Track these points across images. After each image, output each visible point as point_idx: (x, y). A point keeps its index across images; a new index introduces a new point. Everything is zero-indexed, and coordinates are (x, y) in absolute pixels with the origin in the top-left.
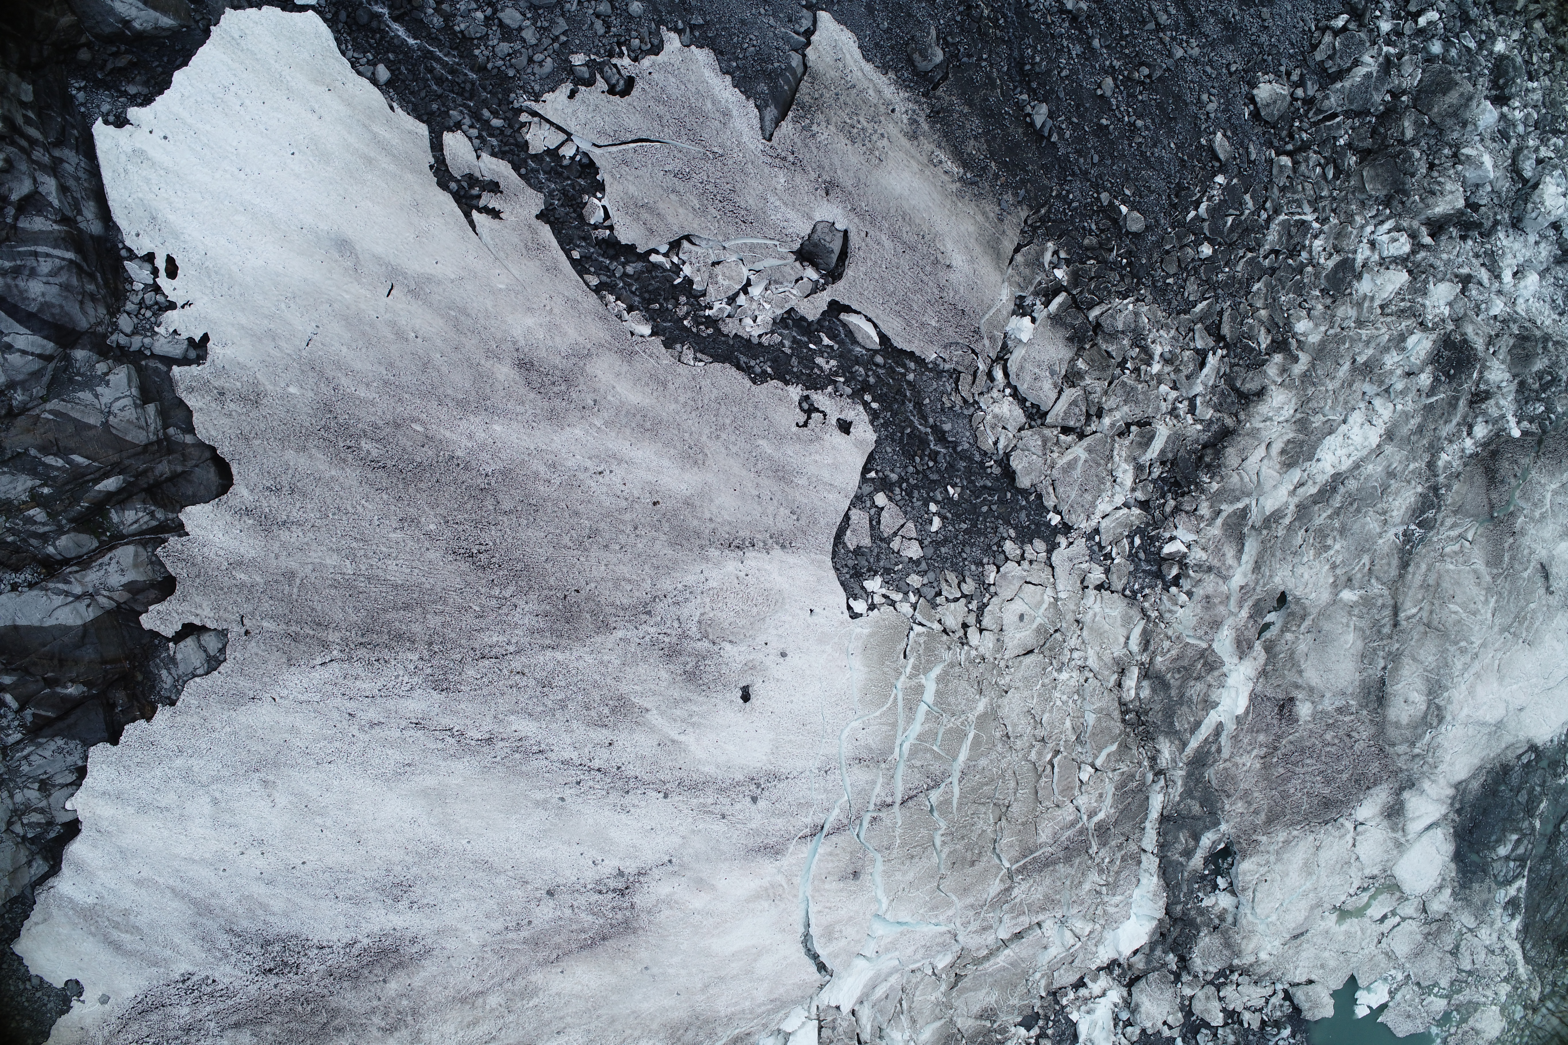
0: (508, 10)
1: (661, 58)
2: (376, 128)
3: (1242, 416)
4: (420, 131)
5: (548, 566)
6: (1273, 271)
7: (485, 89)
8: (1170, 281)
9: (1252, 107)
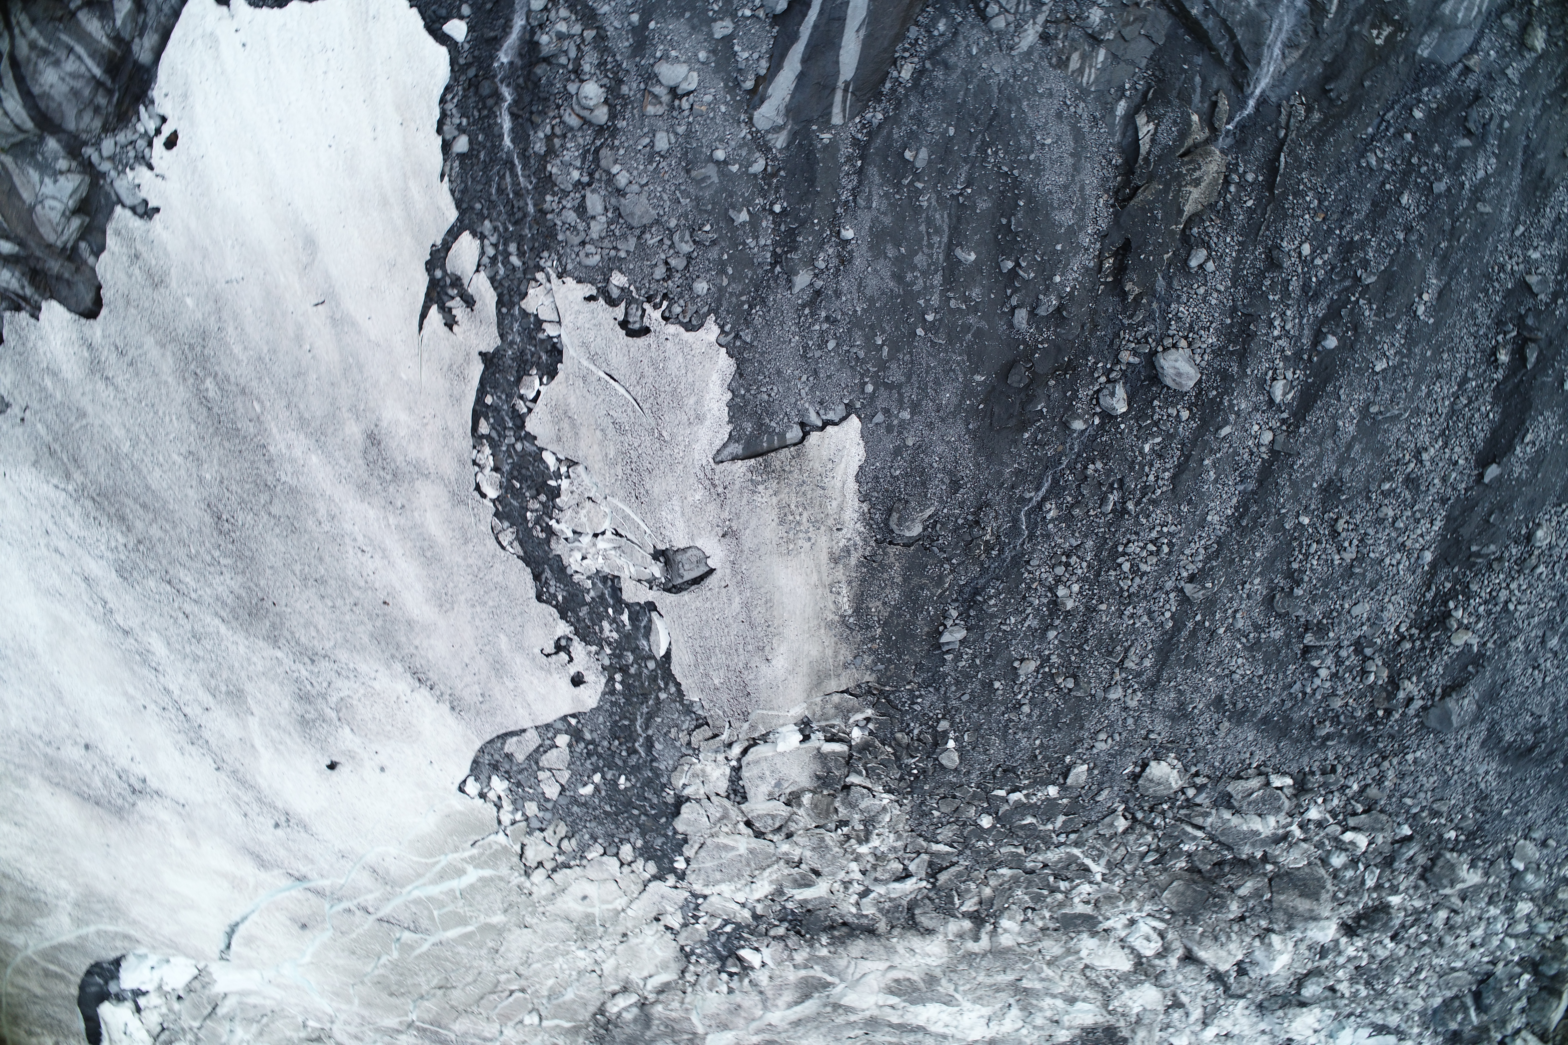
0: (596, 196)
1: (689, 336)
2: (412, 184)
3: (895, 932)
4: (447, 214)
5: (269, 572)
6: (1032, 872)
7: (530, 229)
8: (936, 813)
9: (1138, 769)
